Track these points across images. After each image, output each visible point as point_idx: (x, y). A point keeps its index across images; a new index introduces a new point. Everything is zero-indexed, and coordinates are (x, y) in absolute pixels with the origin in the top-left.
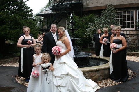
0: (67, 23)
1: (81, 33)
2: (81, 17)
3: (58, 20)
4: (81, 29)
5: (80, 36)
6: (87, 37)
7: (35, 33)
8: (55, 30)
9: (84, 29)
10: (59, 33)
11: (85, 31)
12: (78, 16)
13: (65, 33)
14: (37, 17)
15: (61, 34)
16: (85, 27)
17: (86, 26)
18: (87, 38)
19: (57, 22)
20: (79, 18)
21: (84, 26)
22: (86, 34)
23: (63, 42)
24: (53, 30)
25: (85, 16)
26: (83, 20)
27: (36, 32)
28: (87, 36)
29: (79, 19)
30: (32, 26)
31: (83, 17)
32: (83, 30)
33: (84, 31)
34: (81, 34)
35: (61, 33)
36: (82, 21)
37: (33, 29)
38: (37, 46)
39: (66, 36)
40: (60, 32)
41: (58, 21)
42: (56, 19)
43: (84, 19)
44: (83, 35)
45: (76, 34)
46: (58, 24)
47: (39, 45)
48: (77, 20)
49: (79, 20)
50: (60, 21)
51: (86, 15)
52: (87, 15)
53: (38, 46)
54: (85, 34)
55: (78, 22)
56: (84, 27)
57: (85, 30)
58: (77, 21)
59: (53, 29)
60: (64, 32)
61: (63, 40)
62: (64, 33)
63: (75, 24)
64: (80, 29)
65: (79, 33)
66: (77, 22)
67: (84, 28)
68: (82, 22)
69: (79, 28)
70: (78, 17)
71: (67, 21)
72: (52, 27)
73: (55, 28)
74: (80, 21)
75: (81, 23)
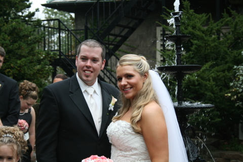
0: (159, 37)
1: (214, 79)
2: (217, 17)
3: (125, 27)
4: (212, 66)
5: (209, 94)
6: (238, 99)
7: (34, 74)
8: (94, 70)
9: (226, 66)
10: (124, 82)
11: (230, 74)
12: (204, 15)
13: (150, 84)
14: (56, 13)
15: (133, 86)
16: (228, 59)
17: (235, 52)
18: (236, 101)
19: (123, 34)
20: (208, 20)
21: (226, 53)
22: (232, 87)
23: (138, 128)
24: (88, 67)
25: (230, 15)
26: (224, 31)
27: (38, 70)
28: (236, 93)
29: (207, 25)
30: (19, 48)
31: (222, 17)
32: (221, 67)
33: (223, 71)
34: (212, 83)
35: (133, 81)
36: (218, 32)
37: (24, 57)
38: (6, 140)
39: (156, 100)
40: (129, 76)
41: (126, 30)
42: (121, 23)
43: (227, 25)
44: (221, 90)
45: (194, 85)
46: (126, 42)
47: (17, 138)
48: (200, 30)
49: (205, 28)
50: (132, 30)
51: (234, 12)
52: (238, 12)
53: (10, 141)
54: (228, 87)
55: (202, 39)
56: (223, 58)
57: (230, 69)
58: (197, 33)
59: (89, 63)
60: (145, 75)
61: (138, 118)
62: (147, 81)
63: (192, 44)
64: (210, 63)
65: (203, 78)
66: (198, 38)
67: (226, 63)
68: (219, 38)
69: (207, 62)
70: (204, 17)
71: (159, 31)
72: (82, 54)
73: (94, 60)
74: (211, 32)
75: (214, 41)
